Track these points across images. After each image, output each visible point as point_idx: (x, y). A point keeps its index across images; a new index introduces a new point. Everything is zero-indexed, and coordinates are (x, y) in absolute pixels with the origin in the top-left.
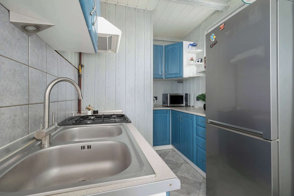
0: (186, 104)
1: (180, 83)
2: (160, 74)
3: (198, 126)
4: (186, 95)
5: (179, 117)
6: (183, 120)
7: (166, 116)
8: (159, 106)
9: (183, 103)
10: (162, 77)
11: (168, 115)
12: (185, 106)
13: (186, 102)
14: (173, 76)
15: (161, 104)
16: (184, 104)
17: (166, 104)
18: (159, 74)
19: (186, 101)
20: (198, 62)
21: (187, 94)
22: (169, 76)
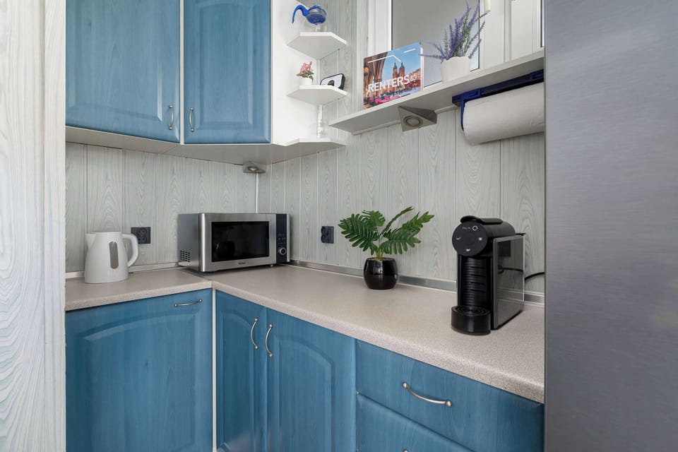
0: (278, 254)
1: (255, 172)
2: (160, 116)
3: (370, 404)
4: (281, 218)
5: (257, 335)
6: (276, 349)
7: (192, 322)
8: (158, 274)
9: (266, 254)
10: (169, 133)
11: (199, 318)
12: (275, 265)
13: (278, 247)
14: (229, 134)
15: (172, 258)
16: (272, 258)
17: (194, 259)
18: (156, 118)
19: (281, 242)
20: (332, 83)
21: (285, 216)
22: (207, 134)
